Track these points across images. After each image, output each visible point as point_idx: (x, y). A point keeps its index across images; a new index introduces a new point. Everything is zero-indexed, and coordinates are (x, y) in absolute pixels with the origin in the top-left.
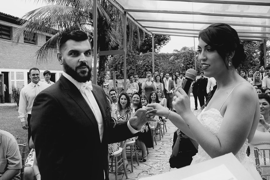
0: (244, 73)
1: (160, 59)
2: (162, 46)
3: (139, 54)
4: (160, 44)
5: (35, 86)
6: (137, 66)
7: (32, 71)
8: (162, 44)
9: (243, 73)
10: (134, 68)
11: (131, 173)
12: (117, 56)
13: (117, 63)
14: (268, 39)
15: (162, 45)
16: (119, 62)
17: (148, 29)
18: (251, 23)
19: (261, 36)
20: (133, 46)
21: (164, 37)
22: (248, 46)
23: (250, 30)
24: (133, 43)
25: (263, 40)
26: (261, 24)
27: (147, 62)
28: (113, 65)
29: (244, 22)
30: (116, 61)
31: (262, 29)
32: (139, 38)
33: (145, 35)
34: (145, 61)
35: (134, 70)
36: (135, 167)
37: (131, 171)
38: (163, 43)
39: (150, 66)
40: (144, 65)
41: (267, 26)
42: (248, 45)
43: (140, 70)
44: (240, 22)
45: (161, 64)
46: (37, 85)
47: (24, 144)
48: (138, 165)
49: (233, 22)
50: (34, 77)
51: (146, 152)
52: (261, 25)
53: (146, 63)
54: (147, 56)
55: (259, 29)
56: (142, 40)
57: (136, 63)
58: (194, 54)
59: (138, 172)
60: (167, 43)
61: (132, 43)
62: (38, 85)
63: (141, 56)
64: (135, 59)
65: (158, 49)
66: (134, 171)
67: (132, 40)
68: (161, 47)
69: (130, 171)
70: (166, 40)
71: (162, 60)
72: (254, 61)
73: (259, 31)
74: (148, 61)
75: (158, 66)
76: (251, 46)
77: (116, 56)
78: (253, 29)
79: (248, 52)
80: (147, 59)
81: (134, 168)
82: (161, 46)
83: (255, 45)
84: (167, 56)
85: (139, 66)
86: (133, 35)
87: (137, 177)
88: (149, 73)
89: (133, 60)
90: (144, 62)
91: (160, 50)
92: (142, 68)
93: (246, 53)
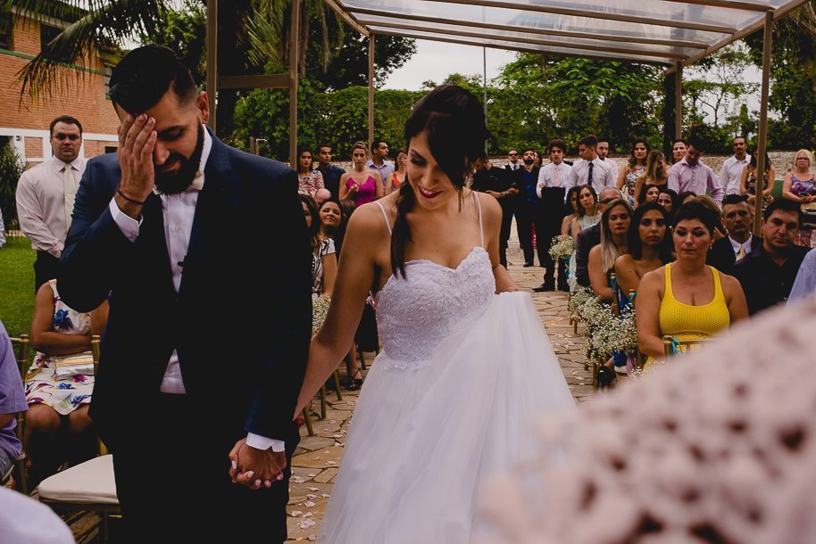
0: (645, 150)
1: (386, 107)
2: (390, 69)
3: (323, 90)
4: (384, 64)
5: (64, 170)
6: (317, 127)
7: (59, 124)
8: (391, 63)
9: (642, 149)
10: (310, 132)
11: (320, 419)
12: (261, 94)
13: (259, 114)
14: (688, 61)
15: (390, 66)
16: (267, 111)
17: (360, 17)
18: (643, 13)
19: (668, 51)
20: (306, 66)
21: (396, 43)
22: (630, 79)
23: (639, 34)
24: (308, 56)
25: (674, 63)
26: (673, 17)
27: (349, 114)
28: (249, 122)
29: (627, 11)
30: (257, 108)
31: (674, 32)
32: (327, 44)
33: (342, 35)
34: (341, 110)
35: (310, 136)
36: (330, 404)
37: (320, 413)
38: (395, 61)
39: (355, 125)
40: (339, 124)
41: (685, 24)
42: (632, 76)
43: (327, 136)
44: (615, 10)
45: (389, 120)
46: (68, 168)
47: (23, 338)
48: (340, 399)
49: (595, 8)
50: (63, 144)
51: (359, 365)
52: (669, 19)
53: (346, 118)
54: (349, 96)
55: (665, 33)
56: (333, 50)
57: (316, 117)
58: (482, 95)
59: (341, 418)
60: (405, 61)
61: (305, 57)
62: (73, 168)
63: (331, 97)
64: (312, 105)
65: (379, 77)
66: (329, 414)
67: (306, 47)
68: (388, 73)
69: (316, 414)
70: (404, 51)
71: (392, 109)
72: (644, 122)
73: (664, 36)
74: (352, 113)
75: (381, 127)
76: (638, 79)
77: (257, 95)
78: (647, 30)
79: (630, 95)
80: (349, 105)
81: (327, 407)
82: (387, 70)
83: (650, 76)
84: (408, 99)
85: (325, 126)
86: (307, 34)
87: (339, 431)
88: (360, 148)
89: (307, 109)
90: (340, 114)
91: (386, 81)
92: (332, 130)
93: (625, 97)
